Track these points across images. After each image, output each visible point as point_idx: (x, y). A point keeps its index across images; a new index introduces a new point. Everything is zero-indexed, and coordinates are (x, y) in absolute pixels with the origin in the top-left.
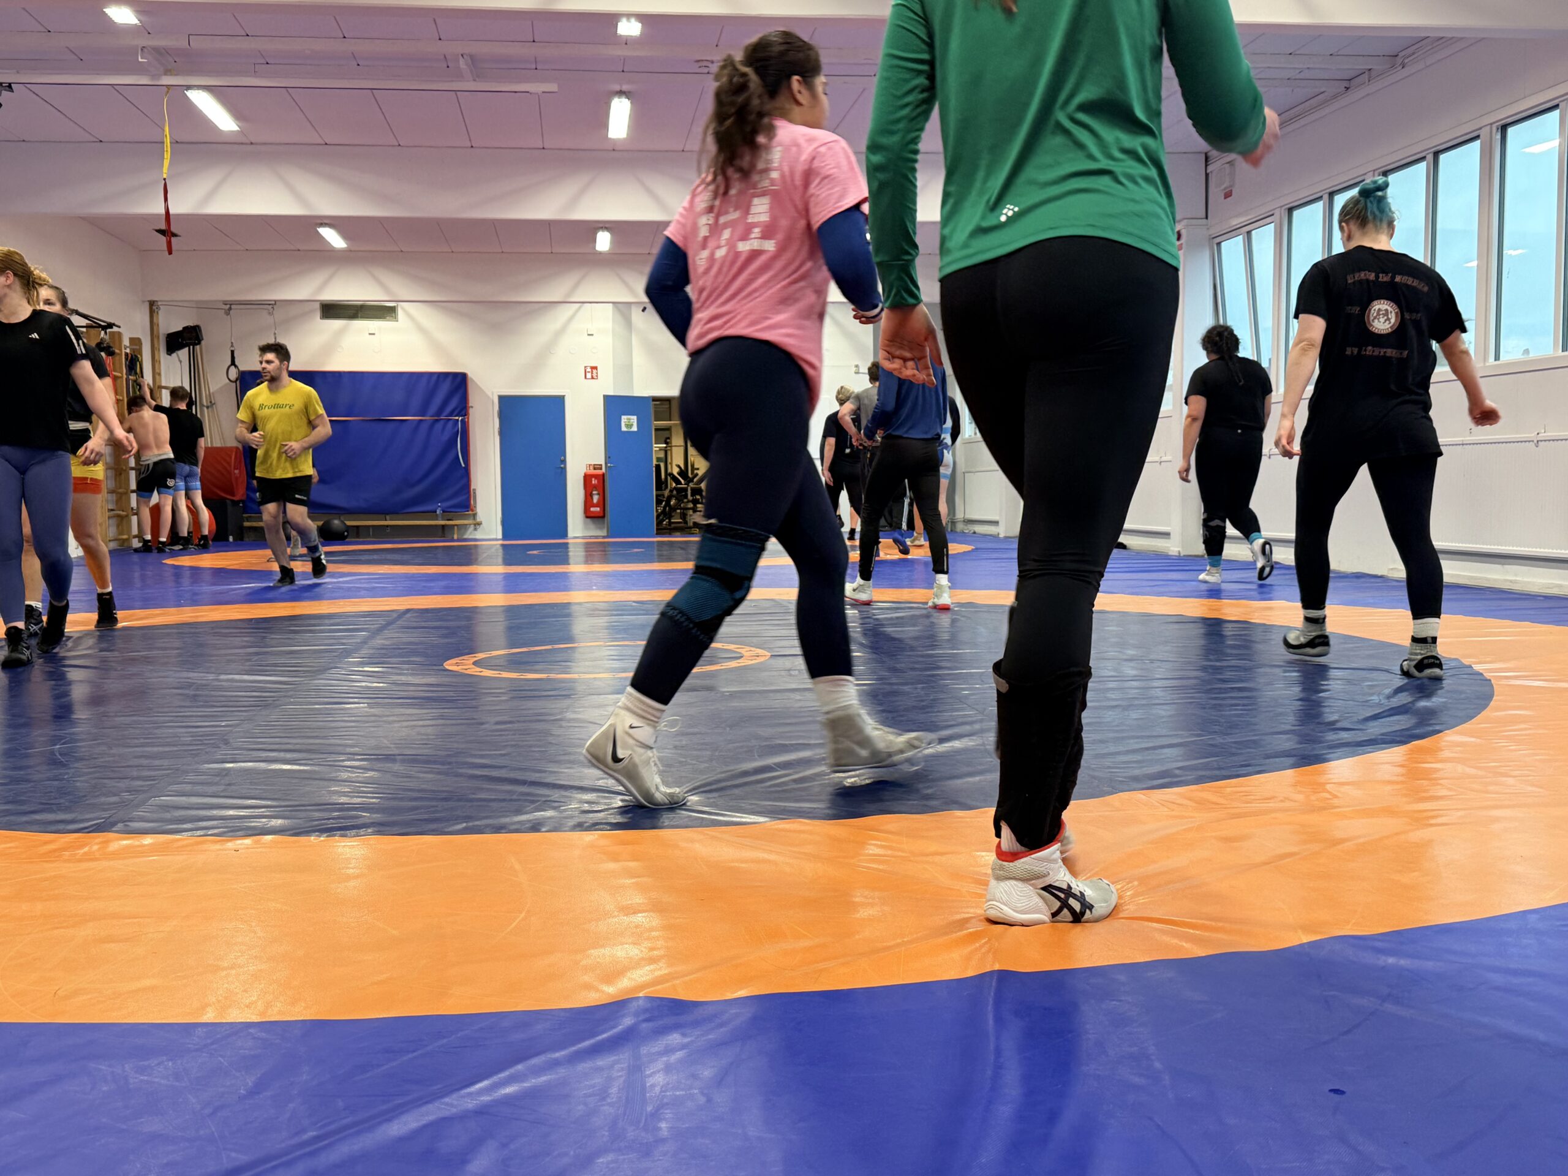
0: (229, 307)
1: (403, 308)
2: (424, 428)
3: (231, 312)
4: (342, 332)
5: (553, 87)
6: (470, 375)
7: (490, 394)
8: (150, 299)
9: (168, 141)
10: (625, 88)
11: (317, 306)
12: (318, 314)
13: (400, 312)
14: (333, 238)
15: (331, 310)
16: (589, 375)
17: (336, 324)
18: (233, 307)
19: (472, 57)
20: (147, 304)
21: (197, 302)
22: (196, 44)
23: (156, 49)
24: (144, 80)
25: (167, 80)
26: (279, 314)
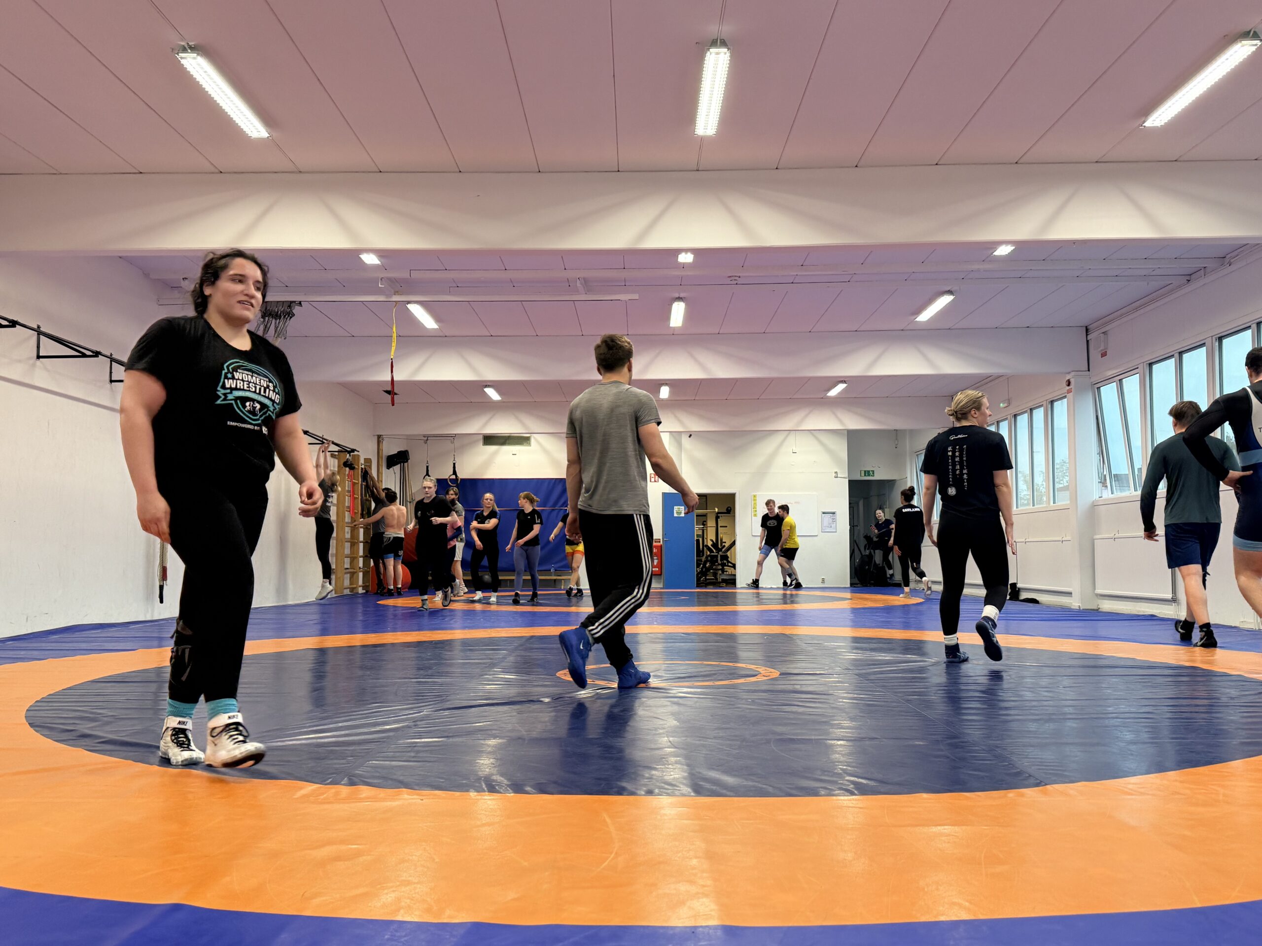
0: (427, 438)
1: (534, 438)
3: (428, 442)
4: (496, 453)
5: (636, 296)
8: (378, 434)
9: (395, 335)
10: (682, 295)
11: (481, 437)
12: (481, 442)
13: (532, 441)
14: (493, 394)
15: (489, 440)
17: (492, 448)
18: (429, 438)
19: (584, 279)
20: (376, 437)
21: (409, 435)
22: (415, 275)
23: (390, 279)
24: (382, 298)
25: (396, 298)
26: (457, 442)
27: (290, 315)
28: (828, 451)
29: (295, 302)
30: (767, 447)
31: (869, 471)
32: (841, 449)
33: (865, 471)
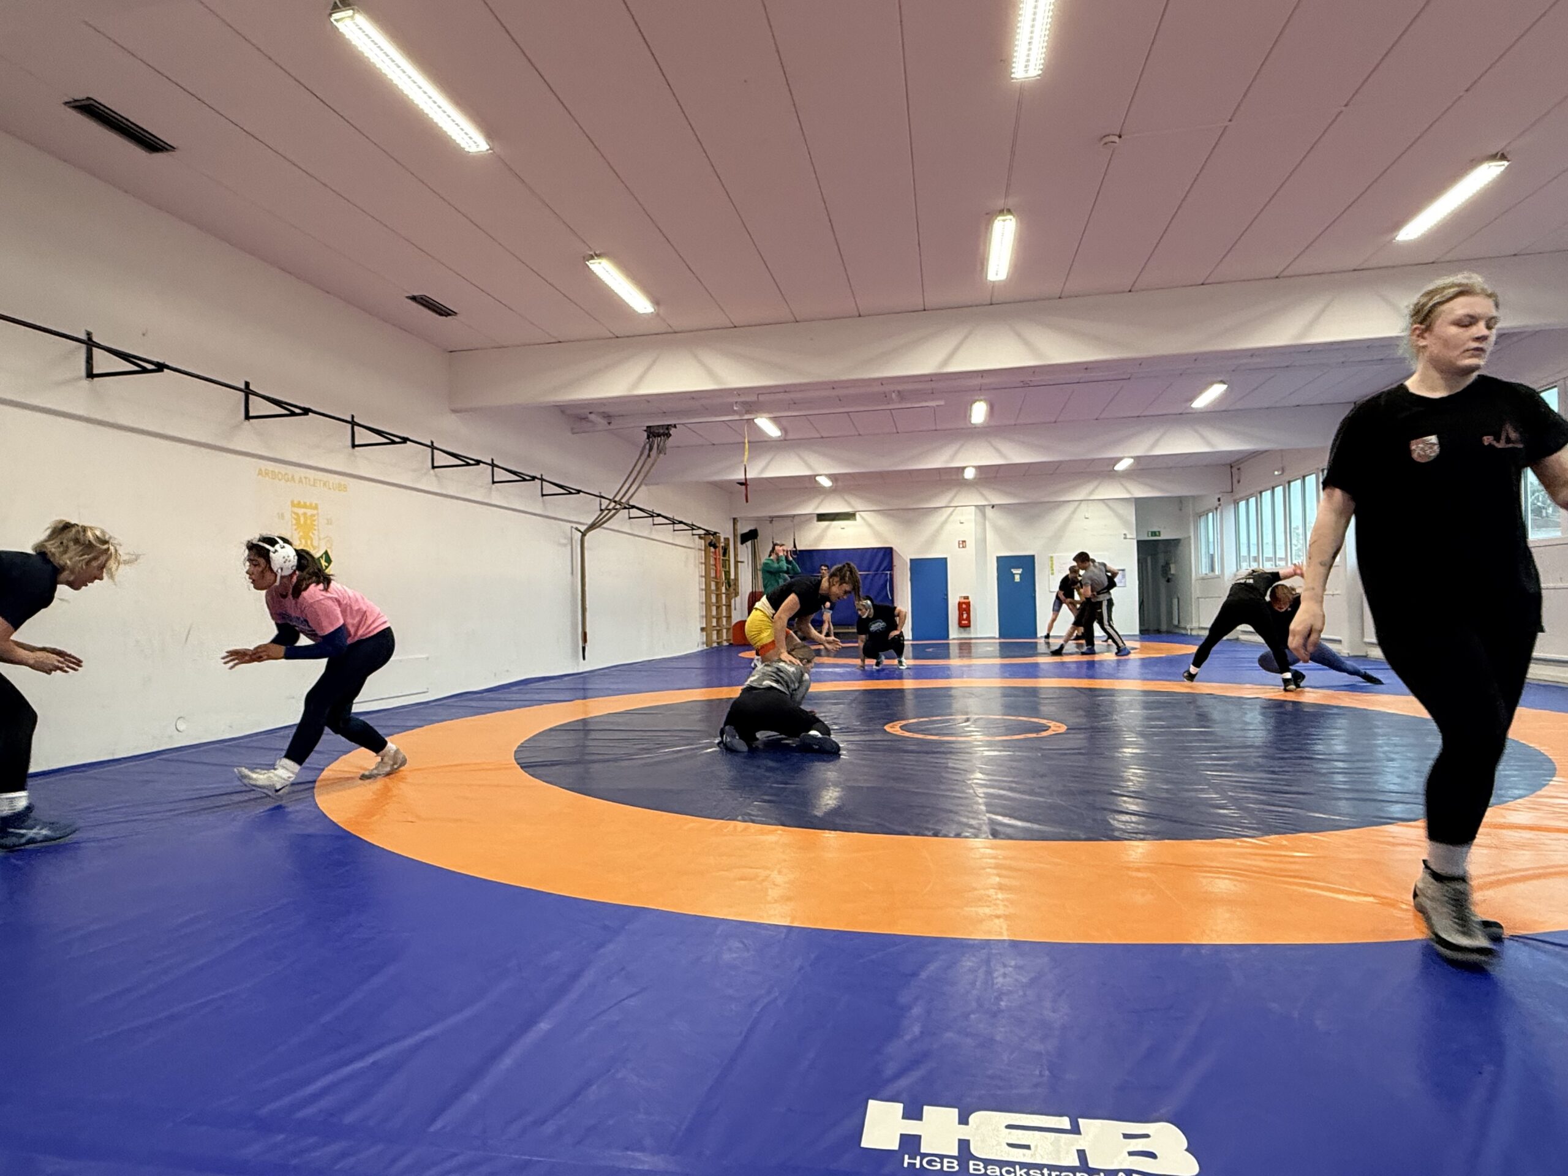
0: (772, 519)
1: (859, 514)
2: (870, 577)
3: (774, 522)
4: (828, 527)
5: (942, 403)
6: (895, 548)
7: (905, 558)
8: (734, 518)
9: (747, 444)
10: (983, 397)
11: (816, 516)
12: (815, 519)
13: (858, 516)
14: (826, 482)
15: (821, 517)
16: (961, 546)
17: (825, 524)
19: (899, 392)
20: (733, 521)
21: (758, 517)
22: (761, 398)
23: (742, 402)
24: (737, 417)
25: (746, 417)
26: (796, 520)
27: (668, 435)
28: (1118, 516)
29: (670, 425)
30: (1062, 515)
31: (1155, 532)
32: (1130, 514)
33: (1152, 532)
